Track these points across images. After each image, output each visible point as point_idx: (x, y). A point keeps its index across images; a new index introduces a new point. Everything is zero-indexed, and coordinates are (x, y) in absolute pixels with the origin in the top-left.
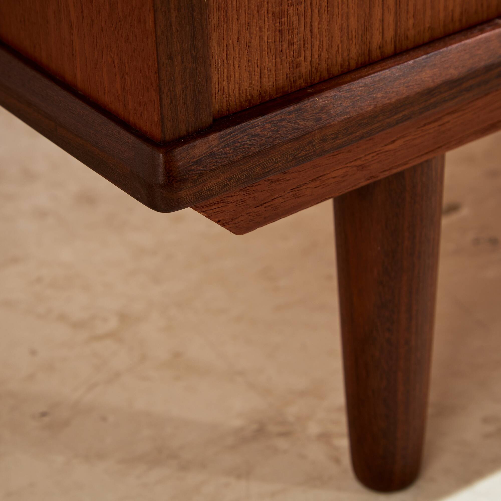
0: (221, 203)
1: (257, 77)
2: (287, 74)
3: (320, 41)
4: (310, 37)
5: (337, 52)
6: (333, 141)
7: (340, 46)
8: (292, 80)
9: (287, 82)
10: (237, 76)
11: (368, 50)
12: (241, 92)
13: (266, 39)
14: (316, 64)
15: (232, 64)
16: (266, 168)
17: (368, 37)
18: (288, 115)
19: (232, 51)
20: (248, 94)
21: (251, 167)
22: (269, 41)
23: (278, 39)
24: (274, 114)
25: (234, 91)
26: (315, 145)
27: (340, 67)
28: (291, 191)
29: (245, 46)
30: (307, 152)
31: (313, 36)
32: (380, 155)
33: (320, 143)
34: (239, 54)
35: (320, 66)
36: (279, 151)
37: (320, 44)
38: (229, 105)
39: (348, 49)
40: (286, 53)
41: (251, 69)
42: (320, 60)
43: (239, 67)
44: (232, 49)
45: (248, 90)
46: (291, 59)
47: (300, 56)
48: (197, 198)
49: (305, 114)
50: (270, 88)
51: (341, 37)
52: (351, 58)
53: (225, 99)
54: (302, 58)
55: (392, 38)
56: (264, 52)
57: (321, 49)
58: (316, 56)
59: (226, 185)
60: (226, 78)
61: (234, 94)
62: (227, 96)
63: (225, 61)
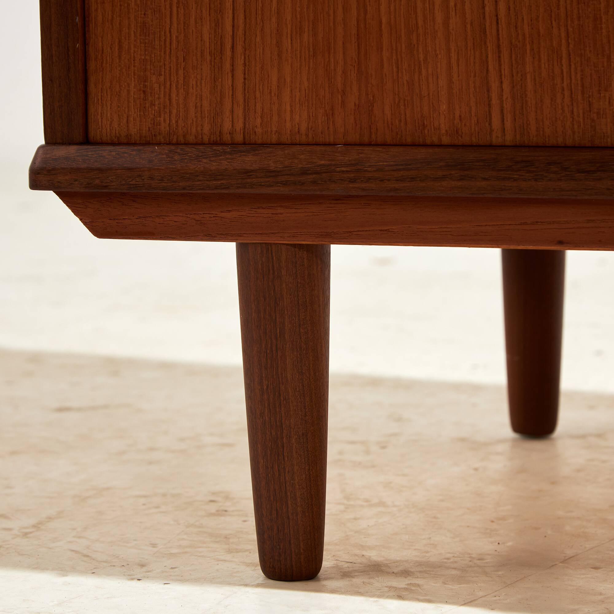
0: (82, 205)
1: (125, 120)
2: (149, 127)
3: (177, 111)
4: (168, 104)
5: (192, 125)
6: (159, 182)
7: (195, 120)
8: (153, 134)
9: (149, 134)
10: (109, 115)
11: (219, 131)
12: (111, 128)
13: (132, 94)
14: (173, 128)
15: (105, 104)
16: (104, 183)
17: (219, 121)
18: (130, 151)
19: (105, 95)
20: (117, 132)
21: (92, 177)
22: (134, 96)
23: (142, 97)
24: (122, 147)
25: (106, 125)
26: (143, 179)
27: (194, 137)
28: (139, 218)
29: (116, 94)
30: (137, 183)
31: (171, 105)
32: (217, 218)
33: (148, 179)
34: (111, 98)
35: (177, 131)
36: (115, 173)
37: (177, 113)
38: (102, 135)
39: (201, 125)
40: (149, 111)
41: (120, 113)
42: (177, 126)
43: (110, 108)
44: (105, 92)
45: (117, 129)
46: (152, 116)
47: (160, 117)
48: (49, 185)
49: (143, 154)
50: (135, 134)
51: (195, 113)
52: (204, 134)
53: (99, 129)
54: (162, 119)
55: (241, 129)
56: (130, 104)
57: (177, 117)
58: (174, 122)
59: (72, 184)
60: (100, 114)
61: (106, 128)
62: (101, 128)
63: (100, 100)
